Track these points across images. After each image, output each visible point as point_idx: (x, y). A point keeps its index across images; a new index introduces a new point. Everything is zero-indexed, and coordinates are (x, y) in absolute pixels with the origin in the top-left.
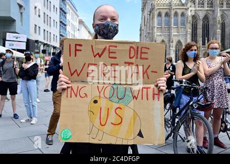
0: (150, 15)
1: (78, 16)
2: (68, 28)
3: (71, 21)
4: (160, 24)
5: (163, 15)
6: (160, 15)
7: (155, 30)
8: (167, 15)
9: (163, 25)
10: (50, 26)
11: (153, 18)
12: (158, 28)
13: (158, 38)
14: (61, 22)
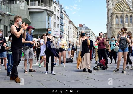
0: (111, 17)
1: (69, 19)
2: (64, 27)
3: (66, 23)
4: (117, 22)
5: (119, 17)
6: (117, 17)
7: (115, 26)
8: (121, 17)
9: (119, 22)
10: (56, 27)
11: (113, 19)
12: (116, 24)
13: (116, 30)
14: (61, 24)
